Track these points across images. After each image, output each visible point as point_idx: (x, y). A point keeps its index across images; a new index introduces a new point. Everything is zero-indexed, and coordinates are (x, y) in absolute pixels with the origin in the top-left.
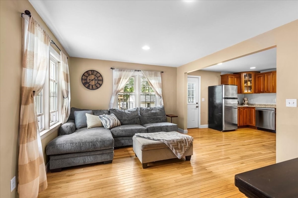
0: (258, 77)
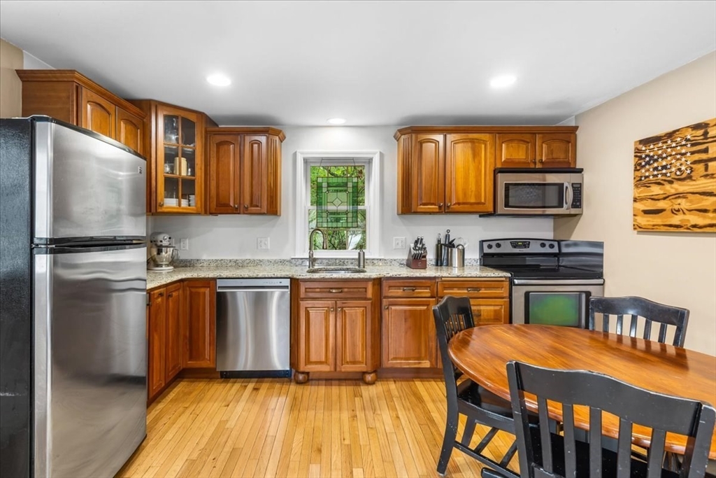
0: (219, 145)
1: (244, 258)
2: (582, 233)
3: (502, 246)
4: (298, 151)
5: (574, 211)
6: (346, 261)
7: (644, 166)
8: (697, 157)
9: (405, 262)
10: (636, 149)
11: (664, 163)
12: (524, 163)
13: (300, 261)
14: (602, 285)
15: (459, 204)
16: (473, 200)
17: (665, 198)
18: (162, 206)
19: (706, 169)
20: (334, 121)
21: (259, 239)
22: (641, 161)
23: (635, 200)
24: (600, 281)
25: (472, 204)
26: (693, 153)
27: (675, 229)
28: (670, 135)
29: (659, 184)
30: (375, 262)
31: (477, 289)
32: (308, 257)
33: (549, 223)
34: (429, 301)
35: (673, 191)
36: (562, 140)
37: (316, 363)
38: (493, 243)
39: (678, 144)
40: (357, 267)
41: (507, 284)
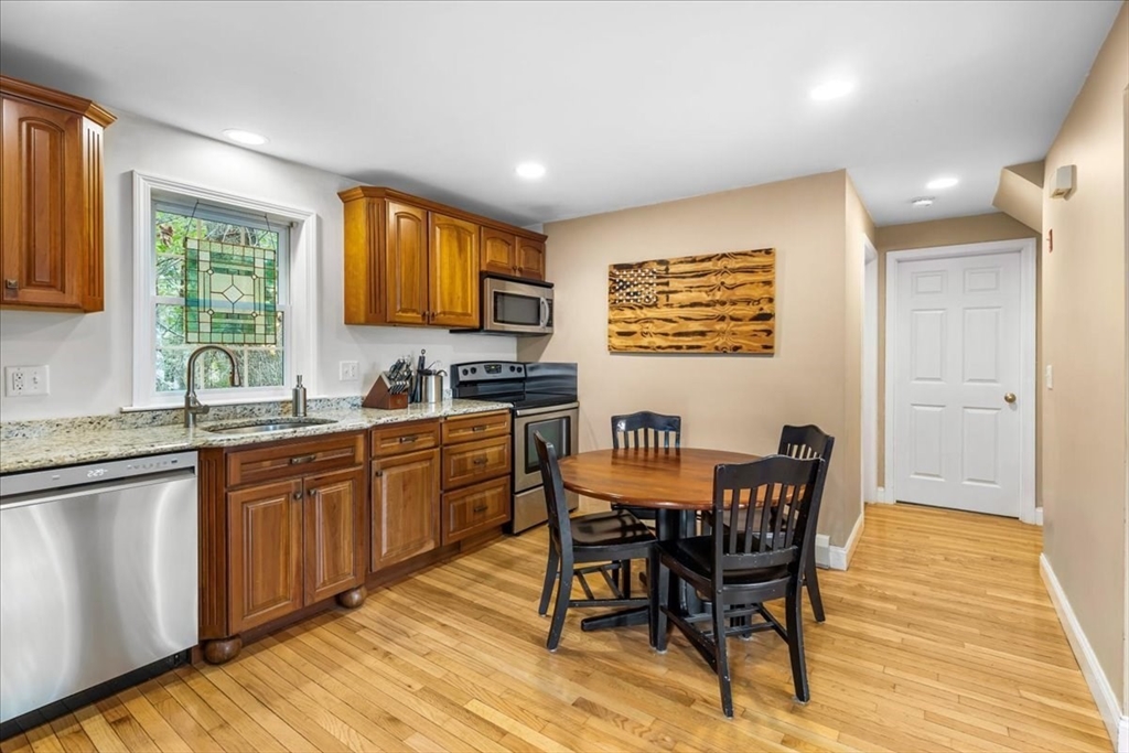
2: (553, 353)
3: (478, 370)
4: (137, 171)
5: (547, 330)
6: (257, 407)
7: (618, 290)
8: (661, 288)
9: (359, 402)
10: (611, 272)
11: (635, 290)
12: (505, 268)
13: (150, 416)
14: (577, 408)
15: (444, 313)
16: (459, 310)
17: (636, 322)
19: (668, 300)
20: (235, 136)
21: (11, 371)
22: (616, 285)
23: (610, 322)
24: (574, 405)
25: (458, 315)
26: (658, 284)
27: (645, 351)
28: (641, 265)
29: (631, 308)
31: (482, 427)
32: (183, 404)
33: (511, 343)
34: (433, 453)
35: (643, 316)
36: (534, 248)
37: (265, 606)
38: (468, 368)
39: (647, 275)
40: (290, 416)
41: (509, 417)
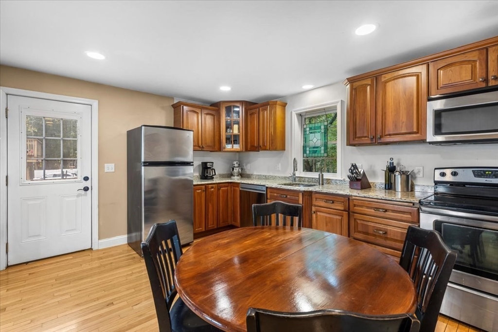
0: (251, 114)
1: (269, 174)
3: (460, 174)
4: (293, 110)
12: (468, 85)
16: (404, 131)
18: (225, 148)
25: (403, 134)
30: (338, 182)
38: (448, 171)
